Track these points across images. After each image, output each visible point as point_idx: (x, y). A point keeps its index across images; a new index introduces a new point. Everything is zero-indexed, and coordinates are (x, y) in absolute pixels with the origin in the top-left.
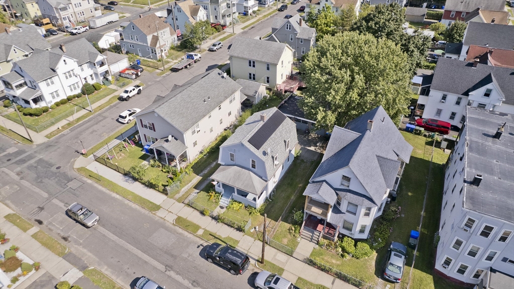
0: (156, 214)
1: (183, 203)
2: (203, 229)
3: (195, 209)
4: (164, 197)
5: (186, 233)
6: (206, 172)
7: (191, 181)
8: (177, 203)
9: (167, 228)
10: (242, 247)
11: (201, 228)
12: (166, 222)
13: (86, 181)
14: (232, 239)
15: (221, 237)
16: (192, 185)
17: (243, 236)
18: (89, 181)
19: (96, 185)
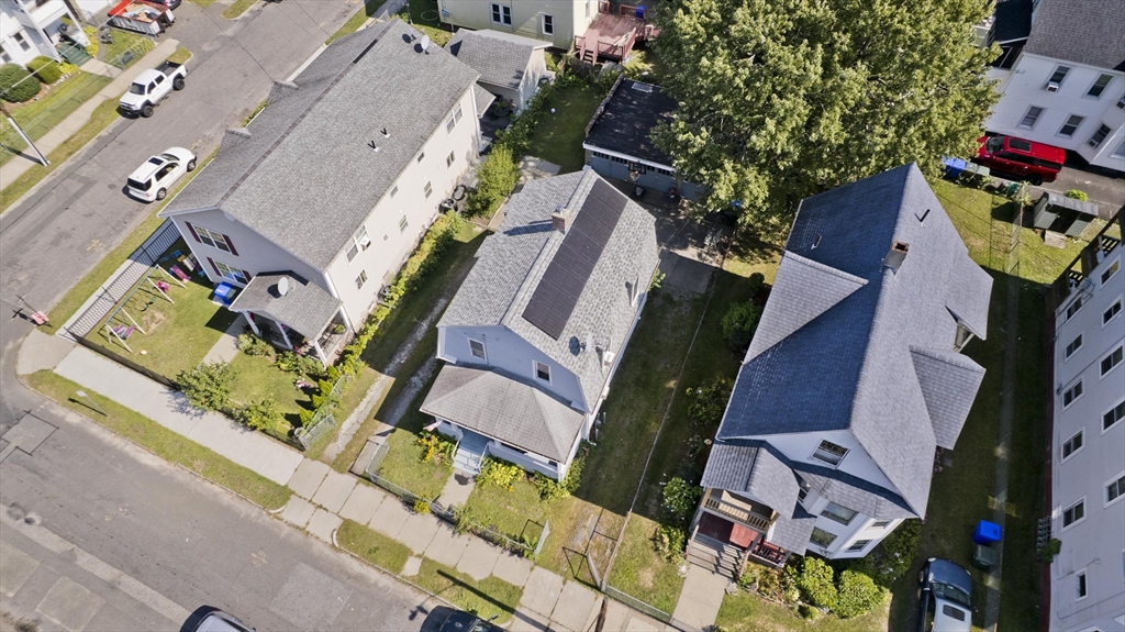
0: (282, 516)
1: (350, 471)
2: (419, 556)
3: (389, 491)
4: (295, 456)
5: (372, 574)
6: (402, 357)
7: (363, 395)
8: (334, 475)
9: (316, 563)
10: (533, 607)
11: (412, 554)
12: (313, 540)
13: (62, 419)
14: (503, 583)
15: (471, 579)
16: (370, 407)
17: (532, 569)
18: (73, 417)
19: (95, 429)
